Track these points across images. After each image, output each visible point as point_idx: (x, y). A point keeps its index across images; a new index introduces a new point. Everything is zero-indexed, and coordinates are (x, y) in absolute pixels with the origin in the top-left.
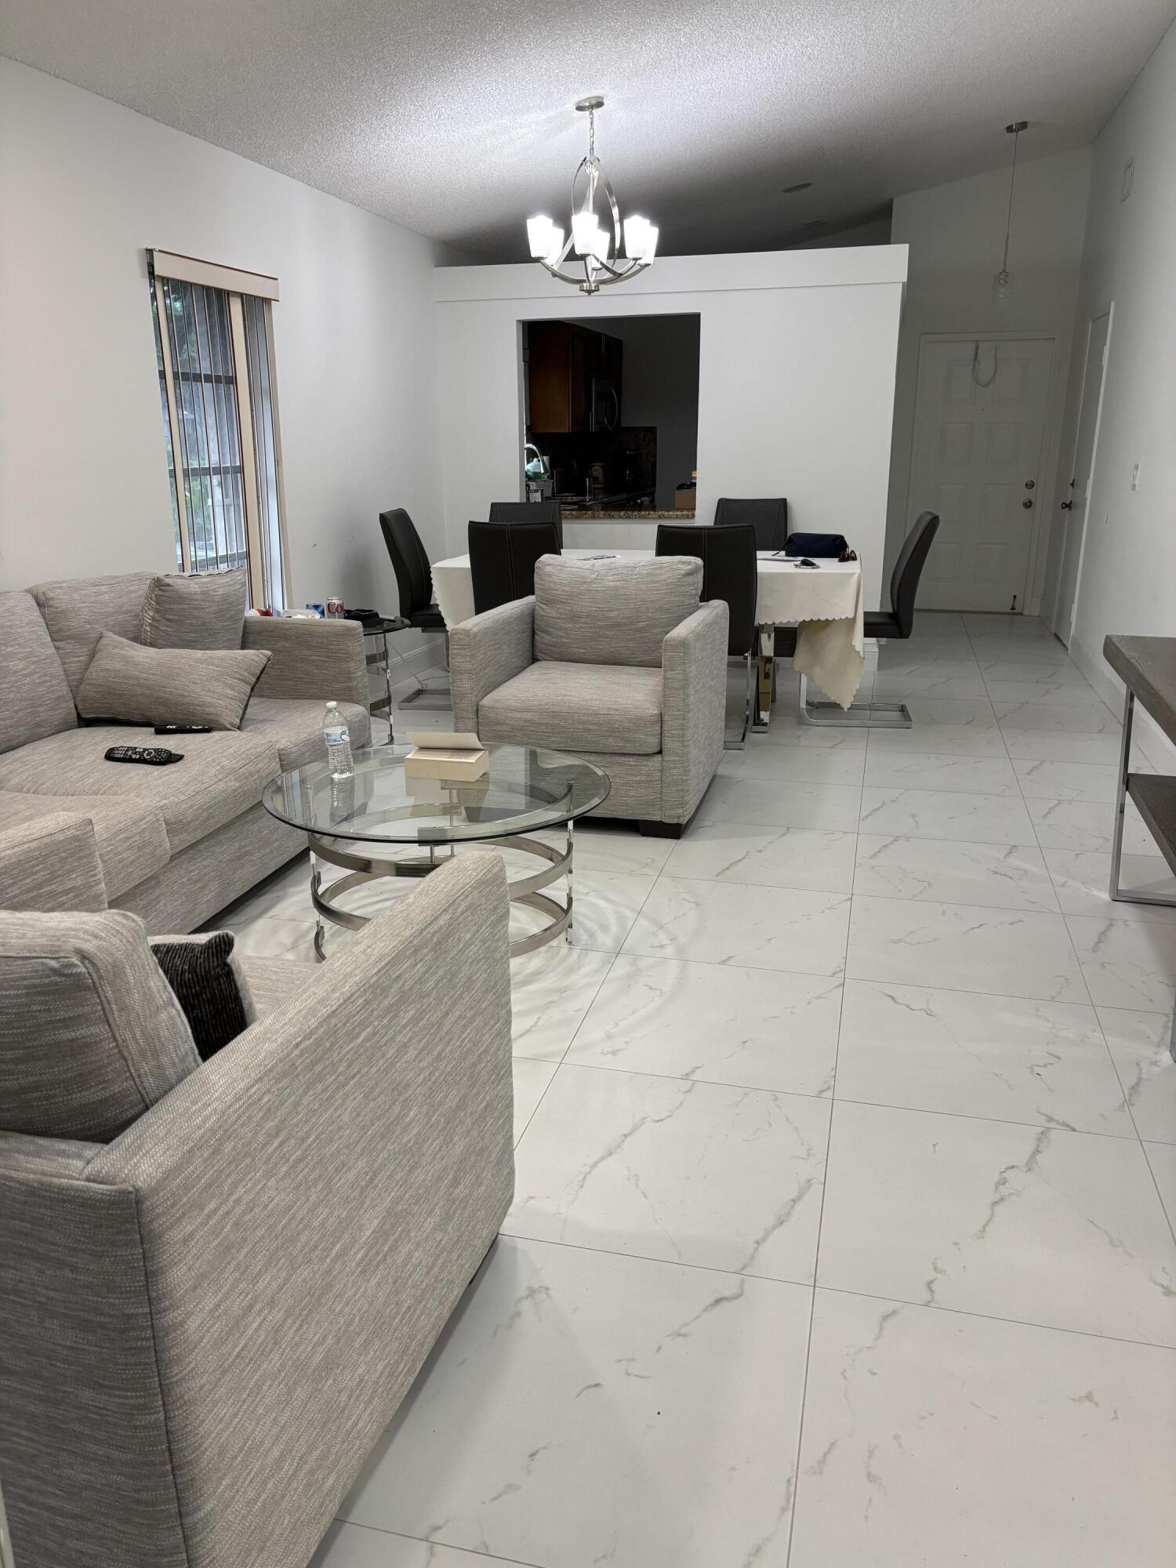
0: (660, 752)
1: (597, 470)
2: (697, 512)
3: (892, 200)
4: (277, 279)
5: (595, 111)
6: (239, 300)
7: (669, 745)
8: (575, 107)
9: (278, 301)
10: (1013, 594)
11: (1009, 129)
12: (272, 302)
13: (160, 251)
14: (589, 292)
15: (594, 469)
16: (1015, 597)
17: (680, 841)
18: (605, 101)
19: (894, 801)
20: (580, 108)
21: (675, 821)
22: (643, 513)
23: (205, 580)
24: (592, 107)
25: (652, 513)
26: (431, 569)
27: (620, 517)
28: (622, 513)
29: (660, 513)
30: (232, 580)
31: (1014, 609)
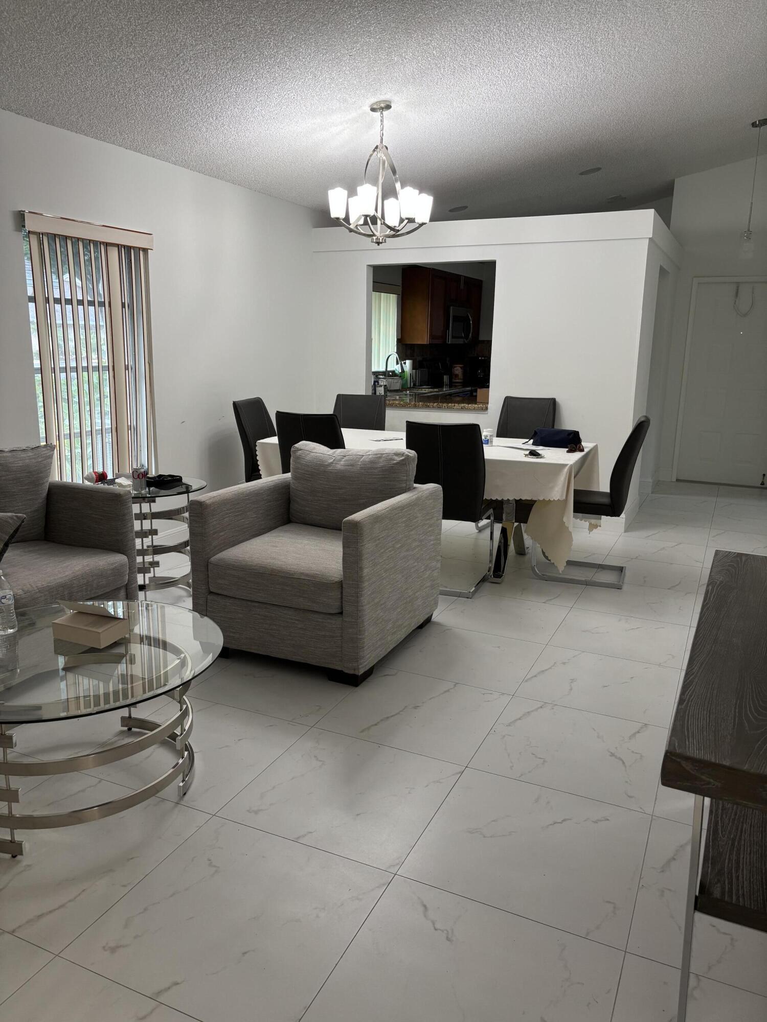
0: (341, 613)
1: (458, 370)
2: (490, 406)
3: (673, 181)
4: (151, 234)
5: (385, 113)
6: (117, 249)
7: (347, 609)
8: (369, 109)
9: (152, 250)
10: (763, 473)
11: (754, 125)
12: (149, 250)
13: (30, 212)
14: (378, 243)
15: (456, 368)
16: (764, 475)
17: (357, 688)
18: (392, 105)
19: (564, 663)
20: (373, 110)
21: (352, 672)
22: (450, 405)
23: (7, 454)
24: (382, 109)
25: (456, 405)
26: (257, 444)
27: (433, 407)
28: (435, 404)
29: (462, 405)
30: (35, 455)
31: (764, 484)
